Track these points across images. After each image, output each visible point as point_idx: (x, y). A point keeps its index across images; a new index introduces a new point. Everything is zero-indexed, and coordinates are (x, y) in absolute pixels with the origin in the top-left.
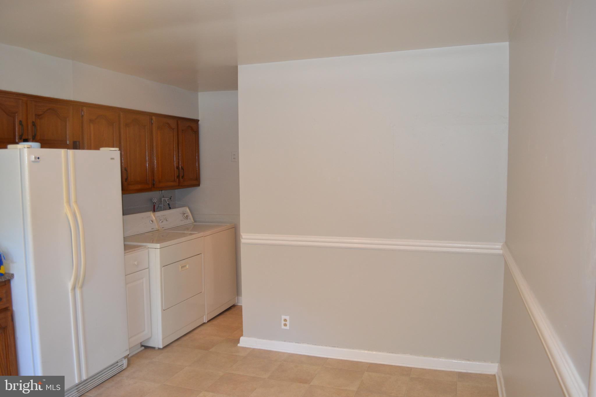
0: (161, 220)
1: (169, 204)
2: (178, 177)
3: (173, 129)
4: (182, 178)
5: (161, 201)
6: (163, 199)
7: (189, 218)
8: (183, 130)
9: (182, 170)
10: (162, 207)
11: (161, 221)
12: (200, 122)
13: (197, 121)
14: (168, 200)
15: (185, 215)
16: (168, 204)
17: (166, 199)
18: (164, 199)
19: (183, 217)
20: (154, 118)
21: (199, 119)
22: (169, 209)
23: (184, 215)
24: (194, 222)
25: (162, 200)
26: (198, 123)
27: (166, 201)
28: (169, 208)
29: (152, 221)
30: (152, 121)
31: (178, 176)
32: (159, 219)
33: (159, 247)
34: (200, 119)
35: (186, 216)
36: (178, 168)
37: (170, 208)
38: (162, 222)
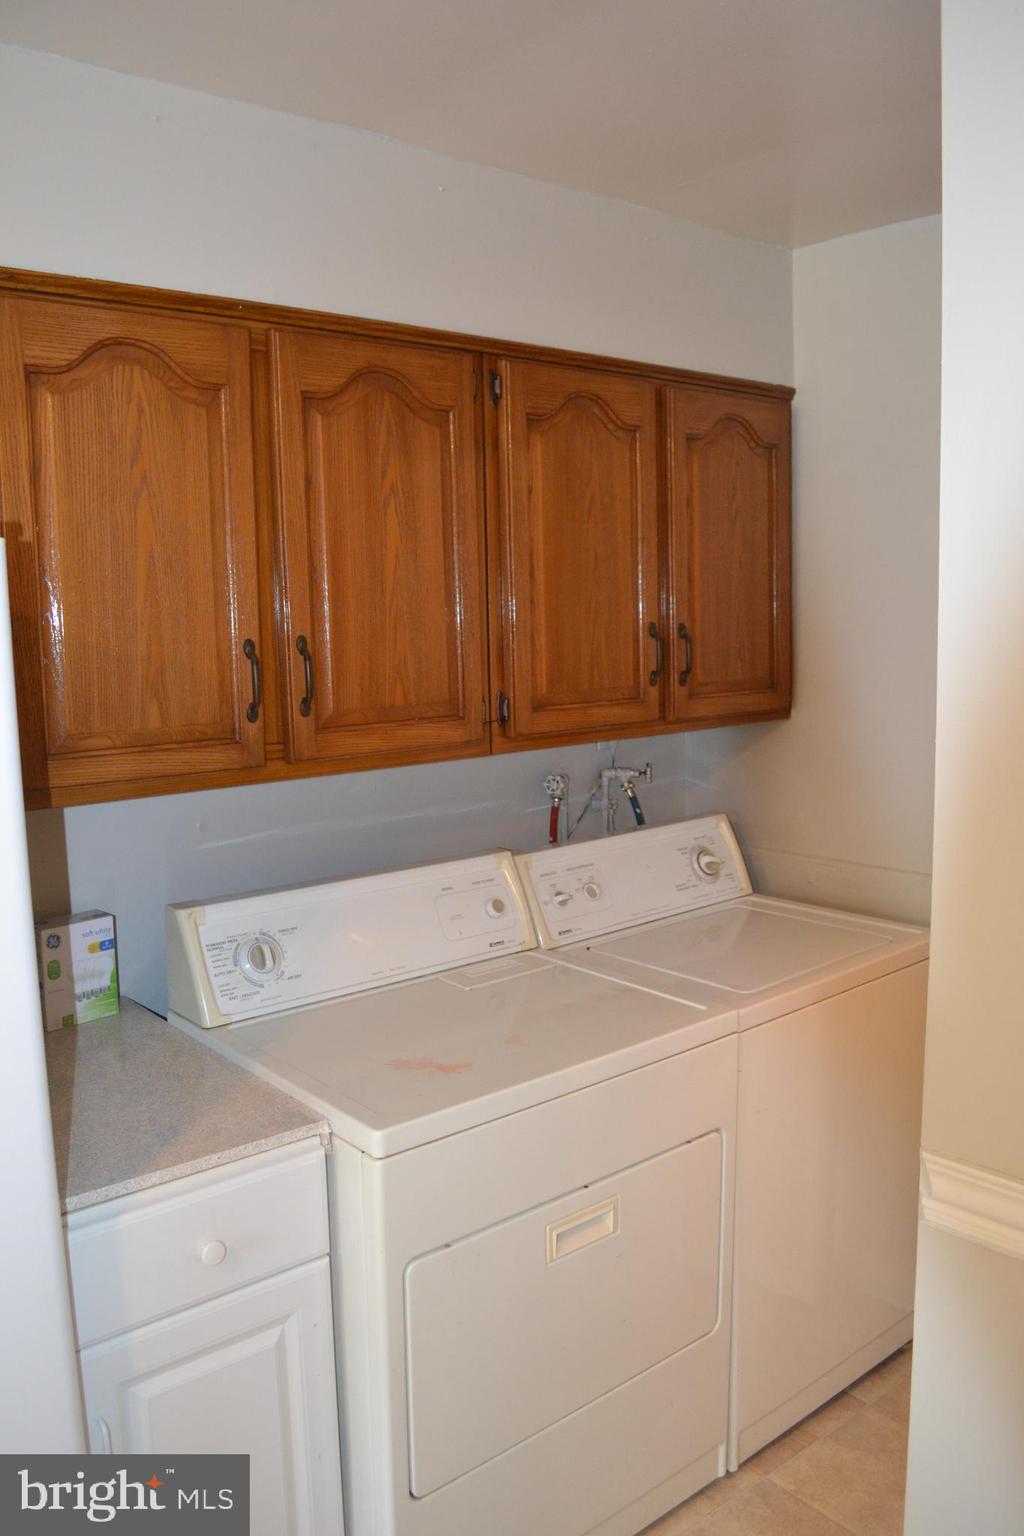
0: (559, 894)
1: (634, 801)
2: (660, 674)
3: (632, 430)
4: (682, 682)
5: (600, 786)
6: (607, 774)
7: (723, 873)
8: (691, 439)
9: (683, 641)
10: (605, 814)
11: (560, 898)
12: (796, 401)
13: (783, 395)
14: (630, 782)
15: (705, 860)
16: (631, 799)
17: (625, 775)
18: (612, 773)
19: (693, 869)
20: (504, 366)
21: (795, 387)
22: (635, 830)
23: (698, 858)
24: (750, 891)
25: (605, 780)
26: (790, 405)
27: (622, 786)
28: (635, 823)
29: (498, 906)
30: (497, 382)
31: (653, 673)
32: (553, 886)
33: (378, 1152)
34: (796, 382)
35: (708, 865)
36: (657, 631)
37: (640, 821)
38: (563, 903)
